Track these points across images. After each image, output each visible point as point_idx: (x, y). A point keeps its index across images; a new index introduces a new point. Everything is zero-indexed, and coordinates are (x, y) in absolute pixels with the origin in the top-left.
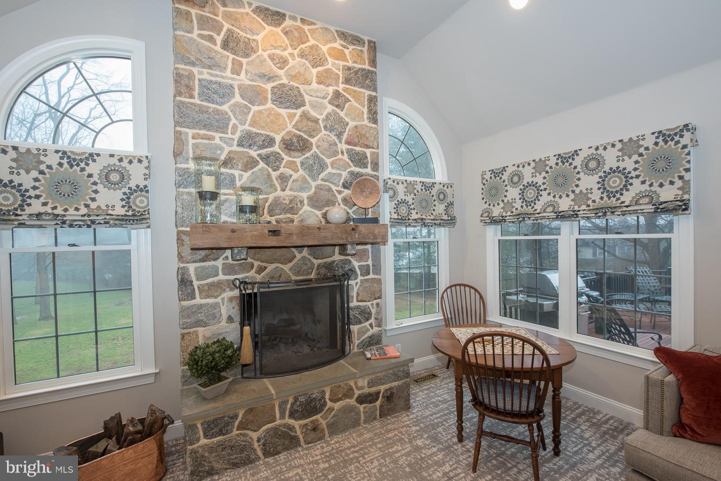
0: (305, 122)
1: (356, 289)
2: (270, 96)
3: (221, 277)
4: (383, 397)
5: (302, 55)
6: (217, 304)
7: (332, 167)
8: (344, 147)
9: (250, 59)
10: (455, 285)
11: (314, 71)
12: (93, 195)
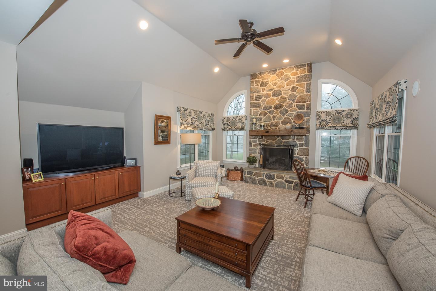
0: (282, 99)
1: (297, 151)
2: (271, 95)
3: (258, 143)
6: (256, 149)
7: (290, 111)
8: (296, 104)
12: (237, 125)
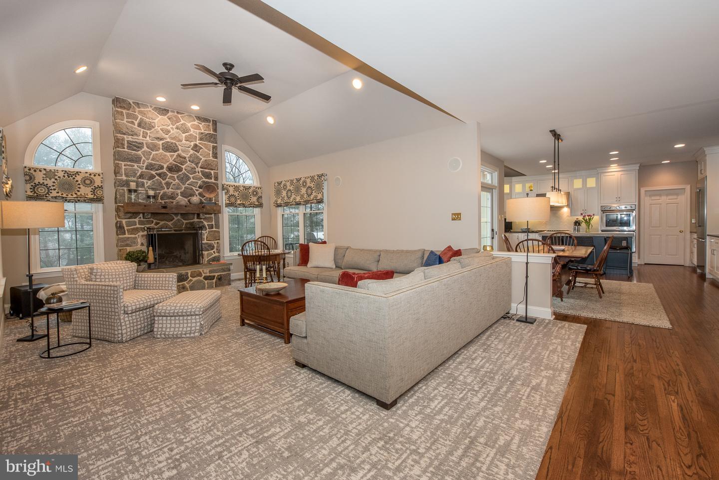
0: (179, 158)
1: (206, 235)
2: (161, 147)
3: (138, 226)
4: (217, 278)
5: (177, 128)
6: (136, 237)
7: (193, 179)
8: (200, 170)
9: (151, 131)
10: (263, 237)
11: (184, 135)
12: (78, 189)
